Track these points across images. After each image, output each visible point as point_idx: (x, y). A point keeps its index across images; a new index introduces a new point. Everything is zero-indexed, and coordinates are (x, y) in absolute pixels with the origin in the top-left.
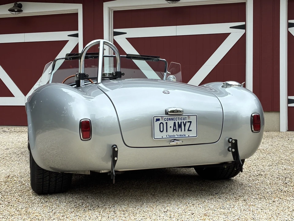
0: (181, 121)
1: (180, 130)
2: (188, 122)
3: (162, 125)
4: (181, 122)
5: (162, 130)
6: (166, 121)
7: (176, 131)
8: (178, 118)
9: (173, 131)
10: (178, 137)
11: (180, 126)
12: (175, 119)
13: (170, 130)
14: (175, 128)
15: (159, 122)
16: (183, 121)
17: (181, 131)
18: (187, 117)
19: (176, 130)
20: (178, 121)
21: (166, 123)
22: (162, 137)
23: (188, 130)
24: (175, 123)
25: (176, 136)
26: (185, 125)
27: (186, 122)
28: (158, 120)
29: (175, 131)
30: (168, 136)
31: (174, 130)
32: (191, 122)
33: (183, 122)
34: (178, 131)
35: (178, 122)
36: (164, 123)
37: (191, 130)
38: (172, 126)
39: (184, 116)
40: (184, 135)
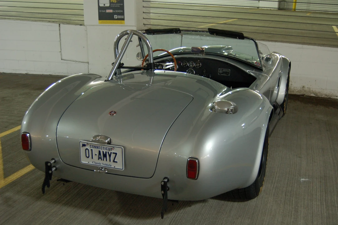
0: (106, 151)
2: (113, 153)
5: (88, 156)
6: (92, 148)
7: (102, 160)
8: (103, 147)
10: (104, 165)
11: (105, 156)
12: (100, 147)
13: (96, 158)
14: (100, 157)
15: (85, 148)
17: (107, 160)
18: (112, 148)
19: (101, 158)
20: (102, 150)
21: (92, 150)
22: (89, 162)
23: (114, 161)
24: (100, 152)
25: (102, 165)
26: (110, 156)
27: (111, 153)
28: (84, 145)
30: (94, 163)
31: (99, 158)
32: (116, 154)
33: (108, 152)
34: (104, 160)
35: (103, 152)
36: (90, 149)
37: (117, 162)
38: (97, 154)
39: (109, 146)
40: (111, 166)
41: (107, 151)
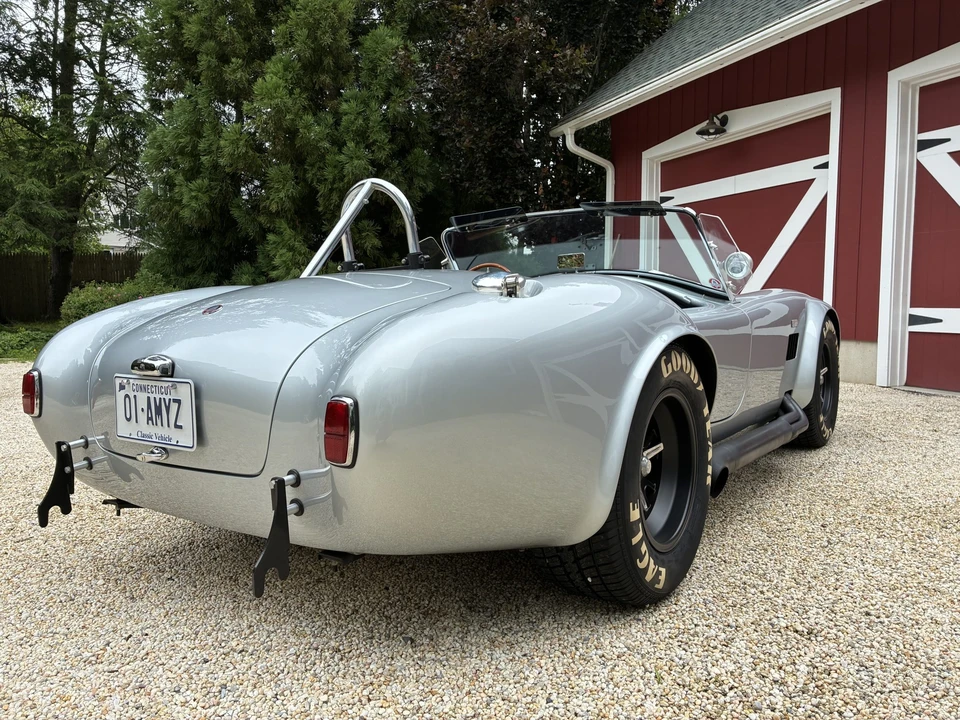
0: (160, 396)
1: (159, 422)
2: (174, 401)
3: (127, 400)
4: (160, 399)
5: (128, 416)
6: (136, 393)
7: (153, 423)
8: (156, 386)
10: (158, 440)
11: (159, 411)
12: (149, 387)
13: (143, 417)
14: (150, 415)
15: (123, 393)
16: (164, 396)
17: (162, 424)
18: (170, 384)
19: (152, 418)
20: (154, 395)
21: (135, 397)
22: (130, 434)
23: (176, 425)
24: (149, 398)
25: (154, 439)
26: (168, 409)
27: (170, 401)
28: (122, 387)
29: (150, 422)
30: (140, 434)
31: (148, 419)
32: (178, 402)
33: (165, 400)
34: (156, 424)
35: (155, 399)
36: (132, 395)
37: (181, 427)
38: (145, 407)
39: (166, 383)
40: (170, 440)
41: (162, 397)
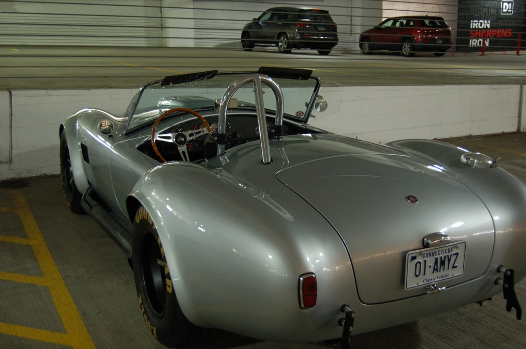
0: (445, 254)
1: (442, 269)
2: (454, 254)
3: (418, 265)
4: (445, 256)
5: (418, 273)
6: (426, 259)
7: (437, 271)
8: (442, 250)
9: (433, 272)
10: (439, 279)
11: (443, 263)
12: (437, 252)
13: (429, 271)
14: (436, 268)
15: (415, 262)
16: (447, 254)
17: (444, 270)
18: (453, 247)
19: (437, 269)
20: (440, 255)
21: (425, 261)
22: (418, 284)
23: (454, 267)
24: (436, 259)
25: (436, 280)
26: (449, 260)
27: (451, 255)
28: (414, 258)
29: (435, 271)
30: (425, 281)
31: (434, 269)
32: (457, 254)
33: (448, 256)
34: (440, 271)
35: (441, 257)
36: (422, 261)
37: (456, 267)
38: (432, 264)
39: (449, 246)
40: (447, 276)
